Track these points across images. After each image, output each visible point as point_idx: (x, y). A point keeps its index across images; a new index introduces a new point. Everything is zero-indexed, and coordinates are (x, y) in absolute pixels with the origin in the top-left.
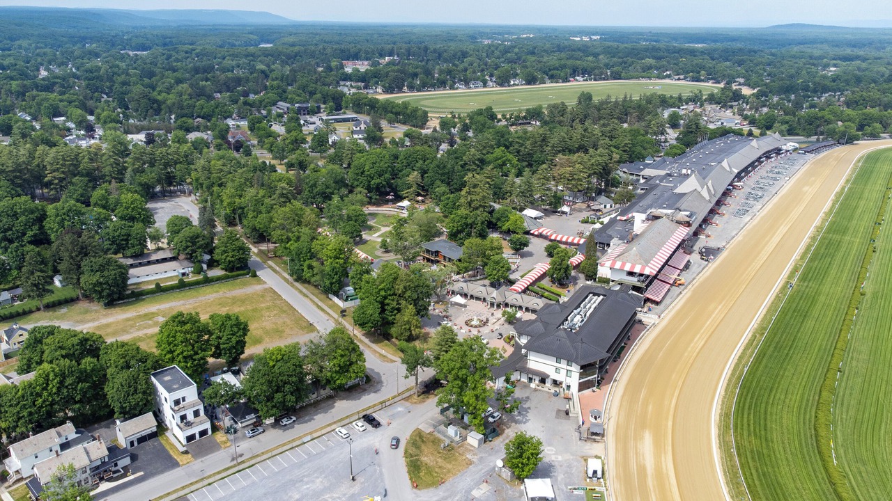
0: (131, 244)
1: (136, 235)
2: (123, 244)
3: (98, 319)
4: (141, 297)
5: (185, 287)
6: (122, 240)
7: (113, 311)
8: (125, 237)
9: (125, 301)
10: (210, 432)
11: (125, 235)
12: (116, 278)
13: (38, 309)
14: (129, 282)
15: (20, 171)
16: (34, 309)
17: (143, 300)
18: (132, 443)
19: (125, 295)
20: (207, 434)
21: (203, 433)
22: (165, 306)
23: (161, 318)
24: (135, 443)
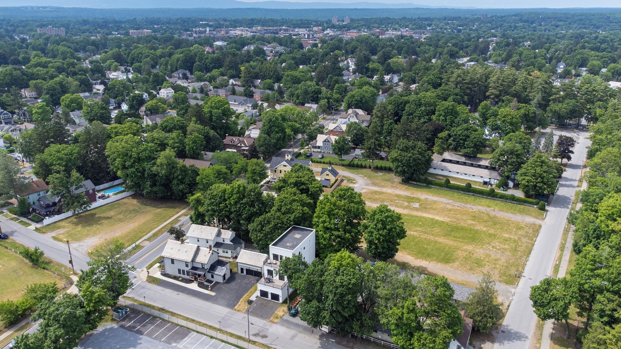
0: (467, 144)
1: (474, 139)
2: (461, 143)
3: (383, 186)
4: (430, 185)
5: (469, 191)
6: (461, 139)
7: (405, 187)
8: (464, 138)
9: (418, 183)
10: (281, 301)
11: (465, 136)
12: (410, 160)
13: (370, 167)
14: (431, 171)
15: (473, 84)
16: (368, 166)
17: (431, 188)
18: (242, 269)
19: (417, 178)
20: (278, 300)
21: (275, 297)
22: (435, 198)
23: (417, 205)
24: (245, 272)
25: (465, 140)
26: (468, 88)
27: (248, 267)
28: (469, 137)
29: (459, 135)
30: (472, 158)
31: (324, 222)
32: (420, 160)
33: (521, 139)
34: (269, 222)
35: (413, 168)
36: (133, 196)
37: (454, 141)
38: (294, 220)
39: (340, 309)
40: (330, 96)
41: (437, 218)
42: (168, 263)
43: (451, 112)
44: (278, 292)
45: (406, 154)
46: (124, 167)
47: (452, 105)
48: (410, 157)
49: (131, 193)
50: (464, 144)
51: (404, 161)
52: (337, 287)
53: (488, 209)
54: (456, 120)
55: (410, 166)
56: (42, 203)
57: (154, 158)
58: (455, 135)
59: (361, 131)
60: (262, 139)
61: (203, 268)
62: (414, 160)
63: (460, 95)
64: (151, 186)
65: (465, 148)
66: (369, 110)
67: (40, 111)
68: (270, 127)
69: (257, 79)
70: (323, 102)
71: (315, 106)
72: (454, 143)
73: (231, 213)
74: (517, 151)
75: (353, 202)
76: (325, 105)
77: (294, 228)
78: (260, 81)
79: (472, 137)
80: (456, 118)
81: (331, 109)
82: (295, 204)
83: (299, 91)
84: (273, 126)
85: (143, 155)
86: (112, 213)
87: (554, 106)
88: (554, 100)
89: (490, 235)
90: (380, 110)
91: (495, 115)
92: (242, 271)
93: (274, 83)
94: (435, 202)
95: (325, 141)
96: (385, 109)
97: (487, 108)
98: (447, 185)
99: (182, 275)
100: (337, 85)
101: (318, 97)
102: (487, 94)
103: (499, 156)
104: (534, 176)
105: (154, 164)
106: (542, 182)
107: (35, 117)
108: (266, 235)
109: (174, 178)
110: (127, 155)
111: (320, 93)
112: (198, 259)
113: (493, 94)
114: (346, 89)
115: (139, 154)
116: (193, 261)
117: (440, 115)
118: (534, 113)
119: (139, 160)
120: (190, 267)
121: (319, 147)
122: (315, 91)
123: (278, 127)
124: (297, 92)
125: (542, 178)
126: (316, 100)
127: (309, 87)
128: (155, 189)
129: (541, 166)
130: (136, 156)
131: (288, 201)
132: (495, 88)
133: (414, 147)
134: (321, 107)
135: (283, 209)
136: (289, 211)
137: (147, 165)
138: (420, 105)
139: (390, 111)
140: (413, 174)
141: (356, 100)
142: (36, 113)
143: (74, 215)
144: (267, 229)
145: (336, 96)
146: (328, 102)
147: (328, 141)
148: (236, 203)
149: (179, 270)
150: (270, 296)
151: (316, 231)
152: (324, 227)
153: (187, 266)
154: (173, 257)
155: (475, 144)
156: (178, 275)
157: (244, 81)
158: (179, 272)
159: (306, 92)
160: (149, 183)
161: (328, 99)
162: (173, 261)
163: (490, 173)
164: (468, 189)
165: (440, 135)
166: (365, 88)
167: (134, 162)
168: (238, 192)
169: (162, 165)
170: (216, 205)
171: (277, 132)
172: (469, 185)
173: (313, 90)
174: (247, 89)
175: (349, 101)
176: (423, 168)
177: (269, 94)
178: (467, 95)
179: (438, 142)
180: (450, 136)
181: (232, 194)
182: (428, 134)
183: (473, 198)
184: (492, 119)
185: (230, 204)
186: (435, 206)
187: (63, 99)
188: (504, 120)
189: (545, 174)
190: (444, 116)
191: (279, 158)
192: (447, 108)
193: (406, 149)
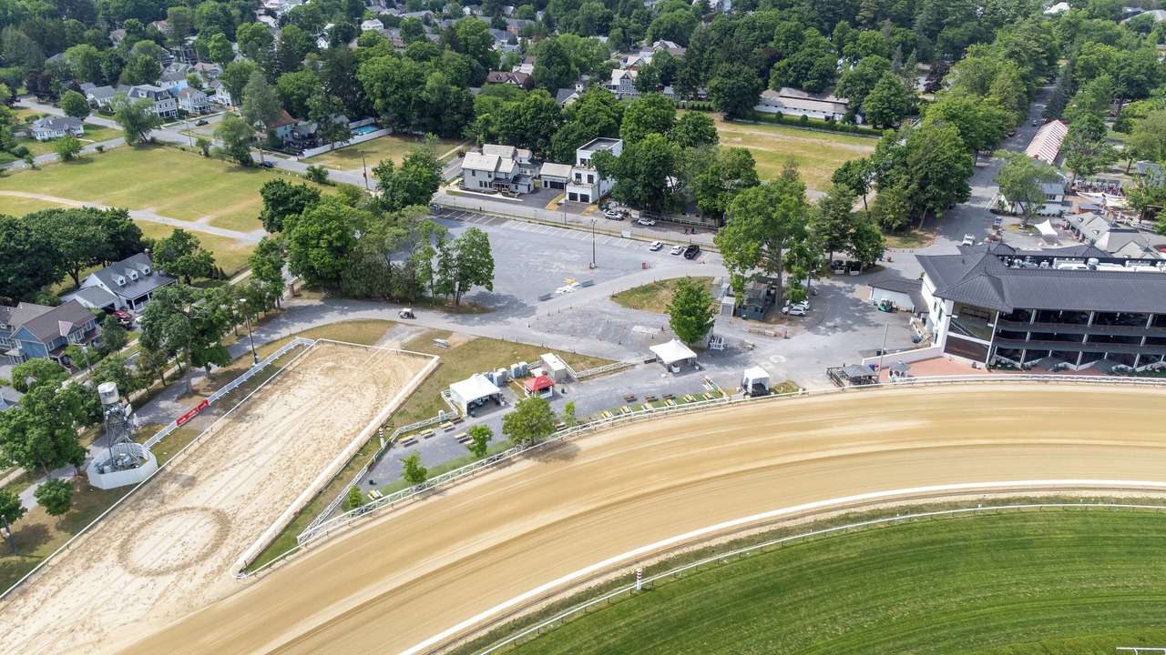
0: (810, 75)
1: (819, 67)
2: (802, 74)
4: (759, 122)
6: (803, 68)
8: (807, 66)
10: (591, 200)
11: (808, 63)
12: (733, 88)
13: (684, 107)
14: (763, 108)
16: (681, 106)
17: (759, 124)
18: (546, 183)
19: (742, 113)
20: (588, 201)
21: (585, 198)
22: (762, 133)
23: (740, 139)
24: (549, 185)
25: (808, 69)
26: (829, 10)
27: (552, 179)
28: (813, 65)
29: (801, 63)
30: (818, 92)
31: (632, 130)
32: (745, 87)
33: (877, 63)
34: (573, 131)
35: (737, 100)
36: (393, 134)
37: (794, 71)
38: (599, 130)
39: (651, 180)
40: (626, 25)
41: (761, 149)
42: (468, 175)
43: (795, 36)
44: (588, 192)
45: (728, 81)
46: (384, 96)
47: (796, 26)
48: (734, 84)
49: (390, 130)
50: (806, 74)
51: (726, 90)
52: (649, 160)
53: (823, 141)
54: (800, 47)
55: (733, 96)
56: (296, 134)
57: (420, 83)
58: (796, 63)
59: (672, 63)
60: (540, 73)
61: (507, 178)
62: (739, 88)
63: (818, 21)
64: (419, 117)
65: (808, 80)
66: (682, 42)
67: (219, 44)
68: (550, 57)
69: (507, 5)
70: (616, 32)
71: (603, 39)
72: (794, 74)
73: (527, 131)
74: (867, 75)
75: (662, 108)
76: (618, 36)
77: (599, 141)
78: (512, 8)
79: (817, 64)
80: (801, 43)
81: (627, 44)
82: (601, 113)
83: (580, 17)
84: (554, 55)
85: (407, 79)
86: (375, 149)
87: (948, 33)
88: (950, 24)
89: (818, 160)
90: (699, 39)
91: (854, 40)
92: (546, 186)
93: (535, 11)
94: (761, 136)
95: (623, 78)
96: (706, 36)
97: (844, 31)
98: (780, 120)
99: (483, 188)
100: (635, 11)
101: (607, 26)
102: (858, 18)
103: (845, 83)
104: (880, 100)
105: (422, 89)
106: (889, 108)
107: (212, 54)
108: (572, 143)
109: (446, 107)
110: (386, 80)
111: (612, 19)
112: (502, 169)
113: (865, 18)
114: (649, 16)
115: (402, 78)
116: (496, 171)
117: (779, 41)
118: (914, 40)
119: (401, 85)
120: (493, 178)
121: (615, 87)
122: (602, 17)
123: (560, 57)
124: (576, 19)
125: (890, 103)
126: (604, 31)
127: (594, 11)
128: (424, 120)
129: (889, 88)
130: (399, 79)
131: (592, 110)
132: (868, 9)
133: (739, 73)
134: (613, 39)
135: (588, 120)
136: (594, 122)
137: (413, 92)
138: (754, 29)
139: (713, 39)
140: (737, 107)
141: (665, 29)
142: (213, 47)
143: (332, 149)
144: (572, 137)
145: (634, 26)
146: (624, 32)
147: (628, 78)
148: (533, 118)
149: (481, 183)
150: (579, 198)
151: (624, 143)
152: (632, 136)
153: (490, 176)
154: (474, 168)
155: (821, 74)
156: (479, 188)
157: (488, 8)
158: (481, 186)
159: (590, 19)
160: (416, 113)
161: (624, 28)
162: (474, 172)
163: (835, 108)
164: (804, 123)
165: (777, 65)
166: (678, 12)
167: (397, 88)
168: (535, 106)
169: (432, 90)
170: (510, 122)
171: (559, 64)
172: (805, 118)
173: (600, 15)
174: (496, 18)
175: (653, 30)
176: (750, 101)
177: (531, 26)
178: (827, 21)
179: (774, 74)
180: (789, 65)
181: (528, 108)
182: (761, 64)
183: (808, 132)
184: (850, 45)
185: (526, 120)
186: (760, 140)
187: (241, 31)
188: (866, 46)
189: (892, 98)
190: (785, 41)
191: (567, 90)
192: (789, 30)
193: (729, 75)
